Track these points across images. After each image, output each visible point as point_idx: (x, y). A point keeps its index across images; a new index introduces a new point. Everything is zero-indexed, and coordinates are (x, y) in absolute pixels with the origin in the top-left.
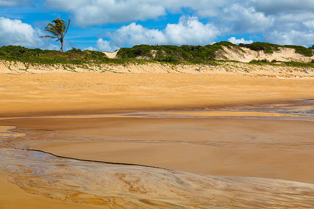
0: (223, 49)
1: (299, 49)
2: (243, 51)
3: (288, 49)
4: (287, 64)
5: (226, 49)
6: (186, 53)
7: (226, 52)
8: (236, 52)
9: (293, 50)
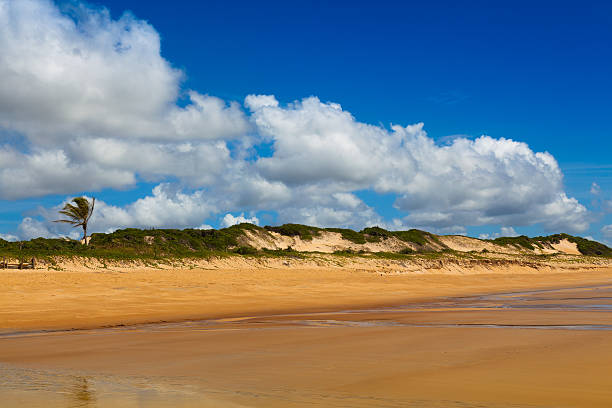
0: (245, 234)
1: (347, 234)
2: (272, 237)
3: (331, 234)
4: (337, 253)
5: (249, 233)
6: (197, 241)
7: (249, 238)
8: (264, 238)
9: (339, 235)
